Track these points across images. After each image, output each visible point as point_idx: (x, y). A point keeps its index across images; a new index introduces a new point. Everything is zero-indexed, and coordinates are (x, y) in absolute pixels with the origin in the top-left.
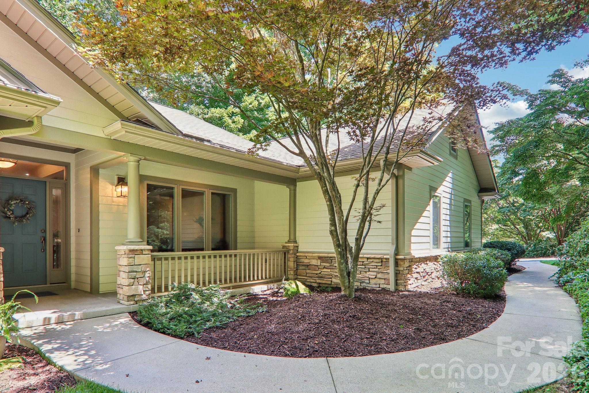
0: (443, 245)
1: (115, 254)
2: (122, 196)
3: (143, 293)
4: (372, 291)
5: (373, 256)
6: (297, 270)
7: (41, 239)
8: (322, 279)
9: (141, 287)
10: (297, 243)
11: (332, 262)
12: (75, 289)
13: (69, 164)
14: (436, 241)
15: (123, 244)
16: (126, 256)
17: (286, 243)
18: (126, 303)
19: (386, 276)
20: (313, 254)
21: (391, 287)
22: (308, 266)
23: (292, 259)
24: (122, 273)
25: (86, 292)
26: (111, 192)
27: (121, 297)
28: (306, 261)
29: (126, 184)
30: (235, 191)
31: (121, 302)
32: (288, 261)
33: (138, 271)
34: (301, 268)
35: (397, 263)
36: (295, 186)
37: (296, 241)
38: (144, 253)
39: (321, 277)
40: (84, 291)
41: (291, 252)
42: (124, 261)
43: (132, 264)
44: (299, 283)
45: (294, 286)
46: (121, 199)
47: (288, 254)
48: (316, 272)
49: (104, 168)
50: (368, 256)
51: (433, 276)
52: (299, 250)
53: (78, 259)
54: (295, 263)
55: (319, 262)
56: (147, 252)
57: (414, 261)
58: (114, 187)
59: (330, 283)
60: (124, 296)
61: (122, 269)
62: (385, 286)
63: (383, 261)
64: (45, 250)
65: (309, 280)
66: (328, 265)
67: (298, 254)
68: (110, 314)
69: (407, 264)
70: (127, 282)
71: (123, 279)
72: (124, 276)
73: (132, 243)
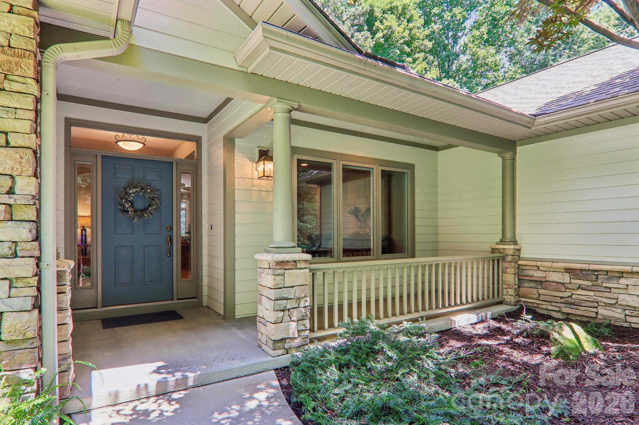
1: (256, 268)
2: (264, 176)
3: (296, 336)
6: (519, 287)
7: (167, 240)
8: (574, 307)
9: (294, 324)
10: (517, 244)
11: (597, 278)
12: (207, 306)
13: (200, 138)
15: (266, 251)
16: (270, 271)
17: (497, 243)
18: (272, 352)
20: (554, 264)
22: (542, 283)
23: (510, 271)
24: (264, 300)
25: (219, 315)
26: (250, 172)
27: (264, 339)
28: (538, 274)
29: (271, 159)
30: (412, 167)
31: (264, 347)
32: (503, 272)
33: (290, 297)
34: (526, 285)
36: (515, 152)
37: (516, 242)
38: (299, 266)
39: (572, 304)
40: (217, 312)
41: (509, 258)
42: (268, 280)
43: (280, 286)
45: (567, 334)
46: (264, 182)
47: (502, 262)
48: (561, 294)
49: (241, 137)
52: (521, 256)
53: (211, 266)
54: (516, 276)
55: (566, 278)
56: (303, 265)
58: (254, 164)
59: (593, 315)
60: (268, 340)
61: (266, 292)
64: (171, 254)
65: (544, 307)
66: (590, 283)
67: (520, 262)
68: (246, 374)
70: (271, 316)
71: (265, 310)
72: (268, 305)
73: (278, 250)
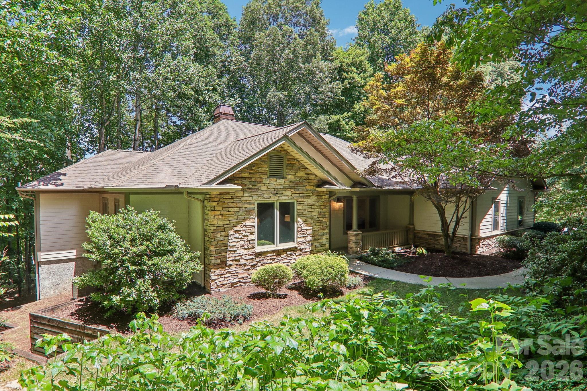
0: (500, 228)
3: (359, 251)
4: (458, 253)
5: (458, 236)
6: (414, 239)
8: (429, 245)
9: (359, 248)
14: (496, 227)
16: (354, 236)
17: (408, 225)
18: (354, 255)
19: (466, 246)
20: (424, 232)
21: (468, 251)
22: (421, 238)
23: (411, 234)
24: (351, 243)
27: (351, 252)
28: (420, 235)
30: (379, 197)
31: (351, 254)
33: (358, 242)
34: (416, 238)
35: (472, 240)
37: (414, 224)
41: (411, 230)
42: (353, 238)
43: (356, 239)
44: (423, 249)
45: (421, 250)
47: (409, 231)
48: (426, 241)
51: (493, 246)
52: (416, 229)
54: (413, 236)
55: (427, 236)
57: (481, 239)
60: (353, 252)
61: (352, 241)
62: (465, 251)
63: (464, 239)
65: (426, 246)
66: (433, 238)
67: (415, 231)
69: (477, 241)
70: (354, 246)
71: (352, 245)
72: (353, 244)
73: (355, 231)
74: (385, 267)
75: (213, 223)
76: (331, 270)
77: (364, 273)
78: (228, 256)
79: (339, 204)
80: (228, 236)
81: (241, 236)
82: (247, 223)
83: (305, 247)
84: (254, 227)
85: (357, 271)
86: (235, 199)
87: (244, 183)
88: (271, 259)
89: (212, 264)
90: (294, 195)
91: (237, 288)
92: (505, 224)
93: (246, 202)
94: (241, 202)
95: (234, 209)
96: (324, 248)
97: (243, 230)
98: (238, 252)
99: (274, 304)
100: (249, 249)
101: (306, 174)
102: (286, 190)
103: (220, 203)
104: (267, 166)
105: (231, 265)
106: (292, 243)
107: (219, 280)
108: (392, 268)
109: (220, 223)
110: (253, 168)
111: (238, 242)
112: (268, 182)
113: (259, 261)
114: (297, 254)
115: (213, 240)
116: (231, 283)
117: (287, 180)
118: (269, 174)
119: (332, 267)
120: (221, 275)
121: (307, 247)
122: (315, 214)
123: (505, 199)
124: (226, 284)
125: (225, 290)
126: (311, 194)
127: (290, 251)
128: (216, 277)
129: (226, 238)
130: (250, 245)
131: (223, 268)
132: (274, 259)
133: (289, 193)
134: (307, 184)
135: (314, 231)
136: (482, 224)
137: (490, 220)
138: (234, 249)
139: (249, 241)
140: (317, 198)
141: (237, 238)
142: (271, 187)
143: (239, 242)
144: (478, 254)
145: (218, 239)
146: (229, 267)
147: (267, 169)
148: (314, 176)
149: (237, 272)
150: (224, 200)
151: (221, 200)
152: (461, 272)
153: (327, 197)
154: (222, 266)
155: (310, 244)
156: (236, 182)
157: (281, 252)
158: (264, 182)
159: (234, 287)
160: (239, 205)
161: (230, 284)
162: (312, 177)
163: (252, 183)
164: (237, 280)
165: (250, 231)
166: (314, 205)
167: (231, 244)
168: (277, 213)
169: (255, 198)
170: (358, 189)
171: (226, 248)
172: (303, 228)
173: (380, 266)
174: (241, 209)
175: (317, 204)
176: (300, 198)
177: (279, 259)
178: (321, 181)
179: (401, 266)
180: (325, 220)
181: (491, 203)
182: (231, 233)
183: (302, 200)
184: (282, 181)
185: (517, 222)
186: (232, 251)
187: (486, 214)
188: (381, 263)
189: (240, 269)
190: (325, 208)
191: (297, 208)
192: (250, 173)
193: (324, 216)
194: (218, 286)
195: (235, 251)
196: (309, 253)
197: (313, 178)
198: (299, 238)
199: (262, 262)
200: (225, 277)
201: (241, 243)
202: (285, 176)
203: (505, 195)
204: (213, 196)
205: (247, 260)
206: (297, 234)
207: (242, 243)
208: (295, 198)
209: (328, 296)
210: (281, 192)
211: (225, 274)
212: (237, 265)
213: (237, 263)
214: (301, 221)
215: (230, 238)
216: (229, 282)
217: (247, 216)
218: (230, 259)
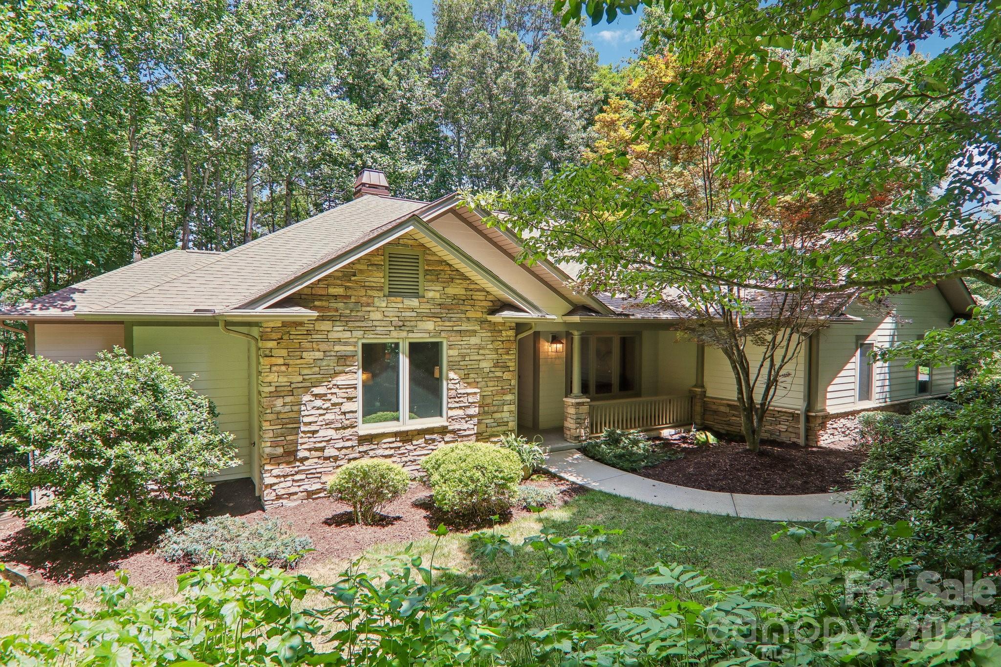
0: (874, 396)
2: (557, 351)
3: (584, 435)
4: (782, 444)
5: (784, 410)
6: (704, 414)
8: (731, 426)
9: (583, 430)
10: (704, 388)
16: (573, 407)
17: (693, 387)
18: (573, 442)
19: (797, 431)
20: (722, 401)
21: (802, 441)
22: (716, 412)
23: (699, 404)
24: (569, 419)
26: (548, 348)
27: (568, 437)
28: (714, 407)
30: (640, 333)
31: (568, 440)
32: (695, 405)
33: (581, 418)
34: (708, 413)
35: (808, 419)
37: (704, 386)
38: (585, 404)
41: (698, 396)
42: (572, 411)
43: (577, 413)
44: (708, 434)
45: (704, 436)
46: (554, 354)
47: (694, 399)
48: (725, 419)
50: (779, 409)
52: (707, 395)
54: (702, 409)
55: (727, 410)
57: (828, 417)
58: (549, 344)
59: (739, 431)
60: (571, 436)
61: (570, 416)
62: (795, 440)
63: (794, 417)
65: (717, 426)
66: (737, 413)
67: (705, 399)
69: (819, 421)
70: (573, 426)
71: (570, 424)
72: (572, 421)
73: (577, 397)
74: (622, 469)
75: (268, 380)
76: (478, 474)
77: (572, 479)
78: (300, 441)
79: (554, 346)
80: (300, 404)
81: (328, 405)
82: (340, 380)
83: (465, 426)
84: (355, 388)
85: (562, 475)
86: (314, 336)
87: (335, 305)
88: (391, 448)
89: (265, 456)
90: (440, 328)
91: (318, 501)
92: (887, 389)
93: (339, 341)
94: (328, 340)
95: (312, 353)
96: (504, 428)
97: (332, 394)
98: (321, 433)
99: (359, 538)
100: (344, 428)
101: (466, 289)
102: (424, 319)
103: (284, 343)
104: (382, 275)
105: (307, 459)
106: (438, 419)
107: (282, 485)
108: (633, 471)
109: (283, 380)
110: (353, 278)
111: (321, 415)
112: (384, 305)
113: (365, 452)
114: (446, 439)
115: (268, 411)
116: (306, 491)
117: (425, 300)
118: (386, 290)
119: (481, 468)
120: (284, 476)
121: (470, 427)
122: (486, 365)
123: (888, 339)
124: (296, 493)
125: (293, 504)
126: (477, 328)
127: (433, 433)
128: (275, 480)
129: (295, 408)
130: (347, 422)
131: (288, 463)
132: (399, 448)
133: (430, 325)
134: (468, 308)
135: (483, 397)
136: (830, 389)
137: (852, 379)
138: (313, 428)
139: (344, 413)
140: (489, 334)
141: (319, 408)
142: (391, 314)
143: (324, 415)
144: (820, 447)
145: (278, 409)
146: (302, 462)
147: (383, 280)
148: (485, 293)
149: (318, 470)
150: (292, 337)
151: (286, 337)
152: (767, 482)
153: (512, 333)
154: (287, 459)
155: (475, 420)
156: (317, 303)
157: (413, 436)
158: (377, 304)
159: (314, 499)
160: (324, 347)
161: (305, 493)
162: (479, 296)
163: (351, 306)
164: (319, 486)
165: (346, 395)
166: (483, 348)
167: (306, 420)
168: (404, 363)
169: (359, 334)
170: (576, 319)
171: (295, 426)
172: (459, 391)
173: (613, 465)
174: (328, 354)
175: (490, 346)
176: (453, 334)
177: (408, 447)
178: (500, 304)
179: (654, 467)
180: (507, 376)
181: (854, 347)
182: (306, 398)
183: (459, 338)
184: (414, 302)
185: (914, 385)
186: (309, 432)
187: (841, 369)
188: (615, 460)
189: (324, 465)
190: (508, 354)
191: (447, 354)
192: (347, 288)
193: (504, 370)
194: (279, 497)
195: (314, 432)
196: (474, 438)
197: (483, 298)
198: (451, 408)
199: (371, 453)
200: (293, 481)
201: (327, 417)
202: (421, 293)
203: (888, 332)
204: (269, 330)
205: (339, 449)
206: (448, 403)
207: (329, 417)
208: (443, 334)
209: (476, 523)
210: (412, 324)
211: (293, 475)
212: (319, 458)
213: (319, 454)
214: (456, 377)
215: (303, 408)
216: (301, 489)
217: (340, 368)
218: (304, 446)
